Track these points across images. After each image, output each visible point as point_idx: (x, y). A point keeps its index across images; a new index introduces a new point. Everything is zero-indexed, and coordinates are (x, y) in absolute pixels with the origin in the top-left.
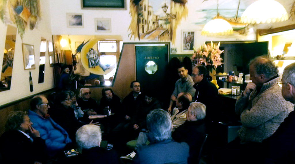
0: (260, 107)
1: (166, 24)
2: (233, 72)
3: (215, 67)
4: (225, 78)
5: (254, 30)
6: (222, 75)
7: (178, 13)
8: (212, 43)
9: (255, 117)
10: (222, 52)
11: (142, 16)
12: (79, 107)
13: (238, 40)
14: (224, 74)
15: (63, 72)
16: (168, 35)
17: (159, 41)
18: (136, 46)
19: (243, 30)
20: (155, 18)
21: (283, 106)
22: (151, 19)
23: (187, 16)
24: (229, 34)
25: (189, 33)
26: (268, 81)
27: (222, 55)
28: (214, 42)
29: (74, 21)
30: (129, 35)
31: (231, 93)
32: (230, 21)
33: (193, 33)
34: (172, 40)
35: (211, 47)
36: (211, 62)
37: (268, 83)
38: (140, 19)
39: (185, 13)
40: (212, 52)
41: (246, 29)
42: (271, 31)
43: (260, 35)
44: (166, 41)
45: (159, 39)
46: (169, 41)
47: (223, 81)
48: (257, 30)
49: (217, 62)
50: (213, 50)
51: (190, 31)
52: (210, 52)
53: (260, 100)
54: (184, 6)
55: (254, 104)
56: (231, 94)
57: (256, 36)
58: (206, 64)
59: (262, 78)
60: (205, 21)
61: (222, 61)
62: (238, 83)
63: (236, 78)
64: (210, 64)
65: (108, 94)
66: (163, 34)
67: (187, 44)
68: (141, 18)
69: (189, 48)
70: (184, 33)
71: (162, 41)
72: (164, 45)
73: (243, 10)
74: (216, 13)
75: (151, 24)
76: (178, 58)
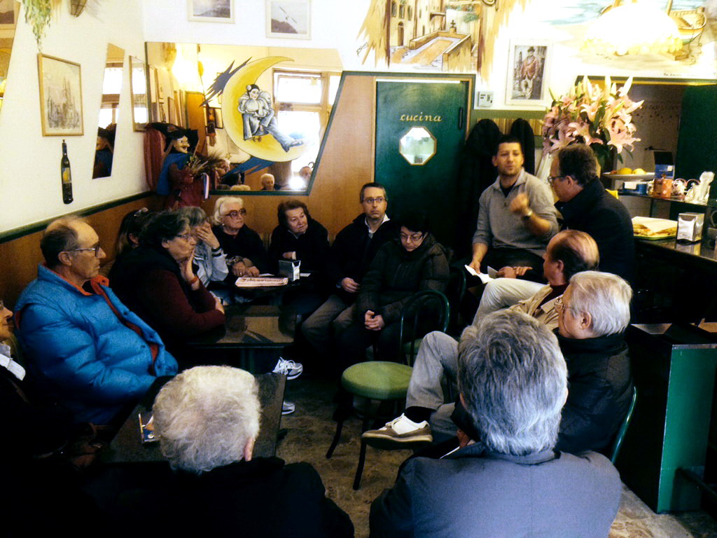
1: (467, 20)
2: (670, 168)
3: (616, 149)
4: (645, 186)
6: (633, 175)
8: (608, 81)
10: (636, 105)
13: (669, 76)
14: (640, 172)
15: (170, 148)
16: (472, 54)
17: (446, 71)
18: (377, 82)
22: (426, 4)
25: (532, 49)
27: (637, 117)
29: (207, 3)
30: (361, 49)
31: (673, 235)
33: (543, 49)
34: (482, 68)
36: (604, 136)
38: (393, 4)
41: (693, 44)
44: (465, 71)
45: (446, 65)
46: (474, 72)
47: (638, 193)
49: (622, 135)
50: (611, 100)
52: (603, 104)
56: (672, 238)
58: (587, 139)
61: (636, 135)
66: (456, 50)
69: (528, 94)
70: (516, 47)
71: (451, 72)
72: (457, 82)
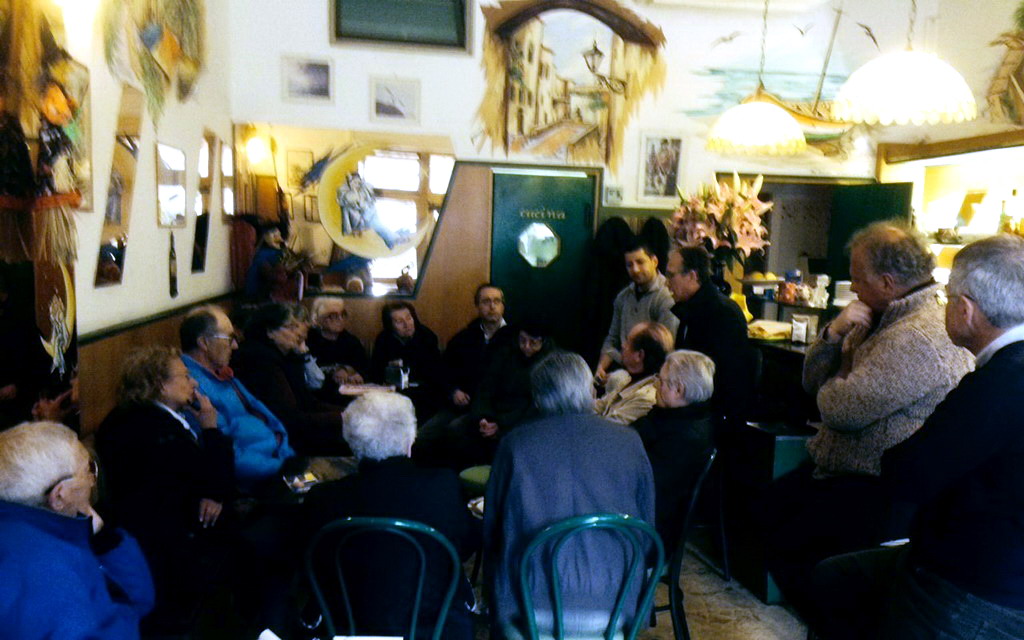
0: (877, 371)
1: (593, 107)
2: (798, 273)
3: (744, 252)
4: (771, 291)
5: (870, 145)
6: (764, 280)
7: (636, 76)
8: (737, 179)
9: (858, 398)
10: (765, 207)
11: (520, 78)
12: (311, 358)
13: (817, 174)
14: (771, 277)
15: (261, 242)
16: (599, 146)
17: (570, 162)
18: (494, 175)
19: (835, 143)
20: (560, 85)
21: (942, 370)
22: (548, 89)
23: (662, 87)
24: (792, 151)
25: (665, 142)
26: (903, 296)
27: (765, 218)
28: (743, 176)
29: (304, 81)
30: (476, 136)
31: (788, 337)
32: (796, 112)
33: (677, 142)
34: (611, 162)
35: (732, 193)
36: (732, 238)
37: (903, 301)
38: (513, 88)
39: (656, 77)
40: (737, 205)
41: (844, 140)
42: (923, 149)
43: (888, 162)
44: (592, 164)
45: (570, 156)
46: (601, 164)
47: (766, 298)
48: (880, 146)
49: (750, 238)
50: (739, 201)
51: (669, 136)
52: (731, 205)
53: (878, 349)
54: (654, 55)
55: (859, 362)
56: (788, 340)
57: (874, 167)
58: (715, 242)
59: (886, 284)
60: (719, 106)
61: (765, 237)
62: (812, 305)
63: (806, 291)
64: (729, 245)
65: (402, 321)
66: (582, 141)
67: (656, 178)
68: (517, 86)
69: (661, 189)
70: (648, 139)
71: (577, 164)
72: (583, 175)
73: (840, 79)
74: (755, 85)
75: (546, 106)
76: (626, 219)
